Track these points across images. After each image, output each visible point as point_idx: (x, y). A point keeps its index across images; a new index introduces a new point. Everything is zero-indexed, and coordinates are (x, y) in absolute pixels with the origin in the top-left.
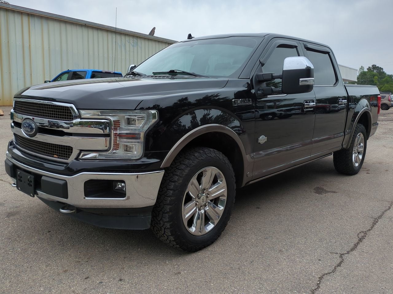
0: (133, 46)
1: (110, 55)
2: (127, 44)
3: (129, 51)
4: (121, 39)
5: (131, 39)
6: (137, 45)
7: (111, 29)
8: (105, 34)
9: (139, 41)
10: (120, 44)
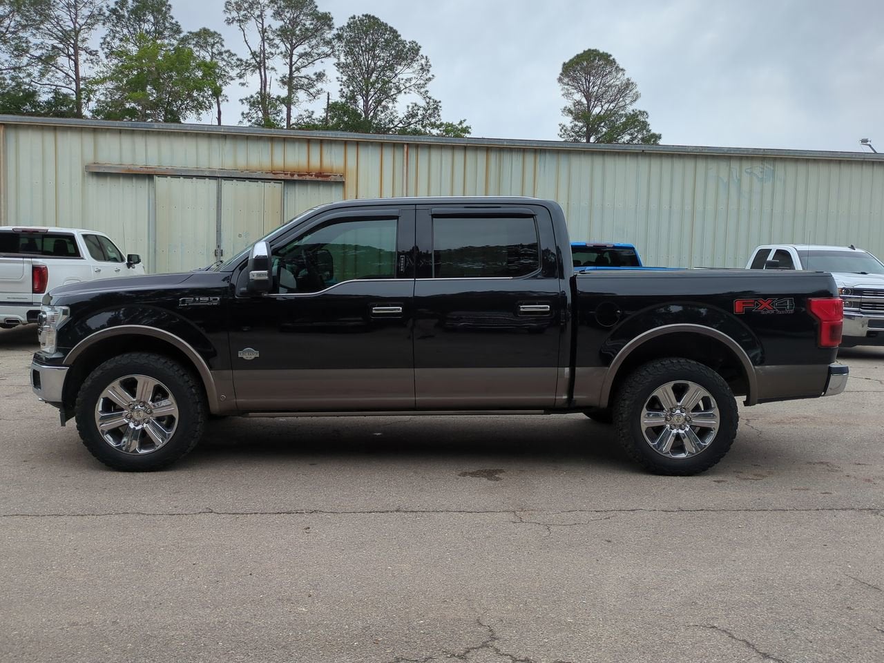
0: (762, 180)
1: (699, 207)
2: (746, 178)
3: (751, 191)
4: (730, 167)
5: (757, 167)
6: (774, 177)
7: (704, 151)
8: (690, 164)
9: (780, 168)
10: (725, 180)
